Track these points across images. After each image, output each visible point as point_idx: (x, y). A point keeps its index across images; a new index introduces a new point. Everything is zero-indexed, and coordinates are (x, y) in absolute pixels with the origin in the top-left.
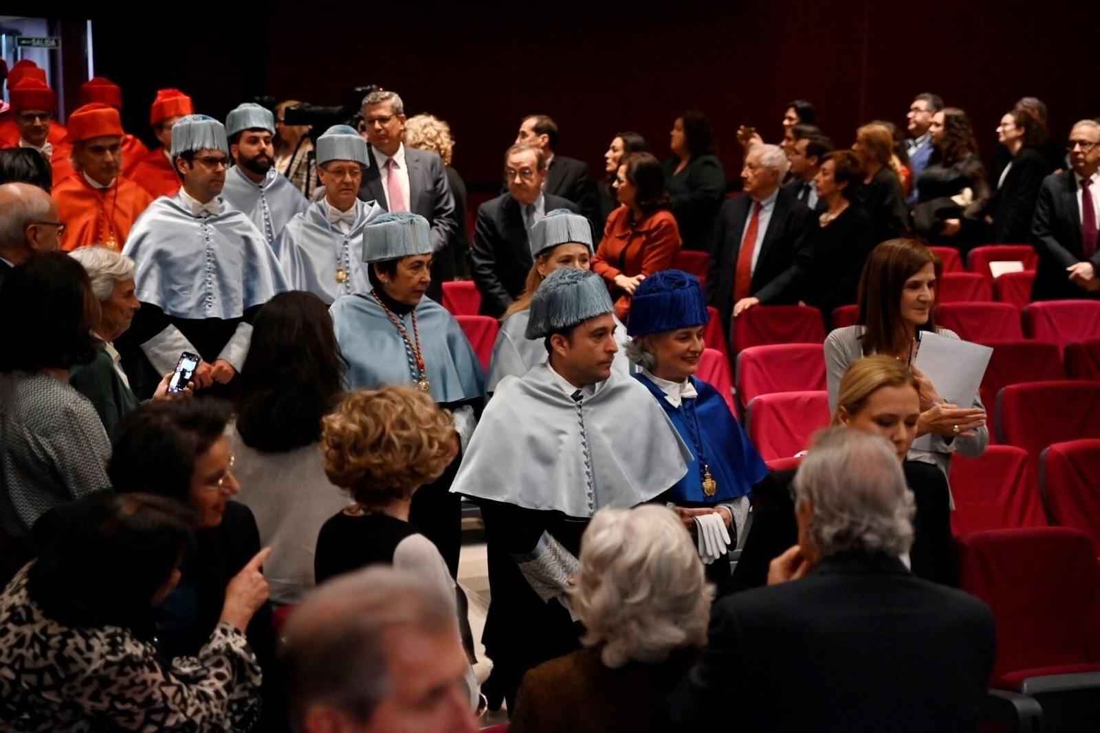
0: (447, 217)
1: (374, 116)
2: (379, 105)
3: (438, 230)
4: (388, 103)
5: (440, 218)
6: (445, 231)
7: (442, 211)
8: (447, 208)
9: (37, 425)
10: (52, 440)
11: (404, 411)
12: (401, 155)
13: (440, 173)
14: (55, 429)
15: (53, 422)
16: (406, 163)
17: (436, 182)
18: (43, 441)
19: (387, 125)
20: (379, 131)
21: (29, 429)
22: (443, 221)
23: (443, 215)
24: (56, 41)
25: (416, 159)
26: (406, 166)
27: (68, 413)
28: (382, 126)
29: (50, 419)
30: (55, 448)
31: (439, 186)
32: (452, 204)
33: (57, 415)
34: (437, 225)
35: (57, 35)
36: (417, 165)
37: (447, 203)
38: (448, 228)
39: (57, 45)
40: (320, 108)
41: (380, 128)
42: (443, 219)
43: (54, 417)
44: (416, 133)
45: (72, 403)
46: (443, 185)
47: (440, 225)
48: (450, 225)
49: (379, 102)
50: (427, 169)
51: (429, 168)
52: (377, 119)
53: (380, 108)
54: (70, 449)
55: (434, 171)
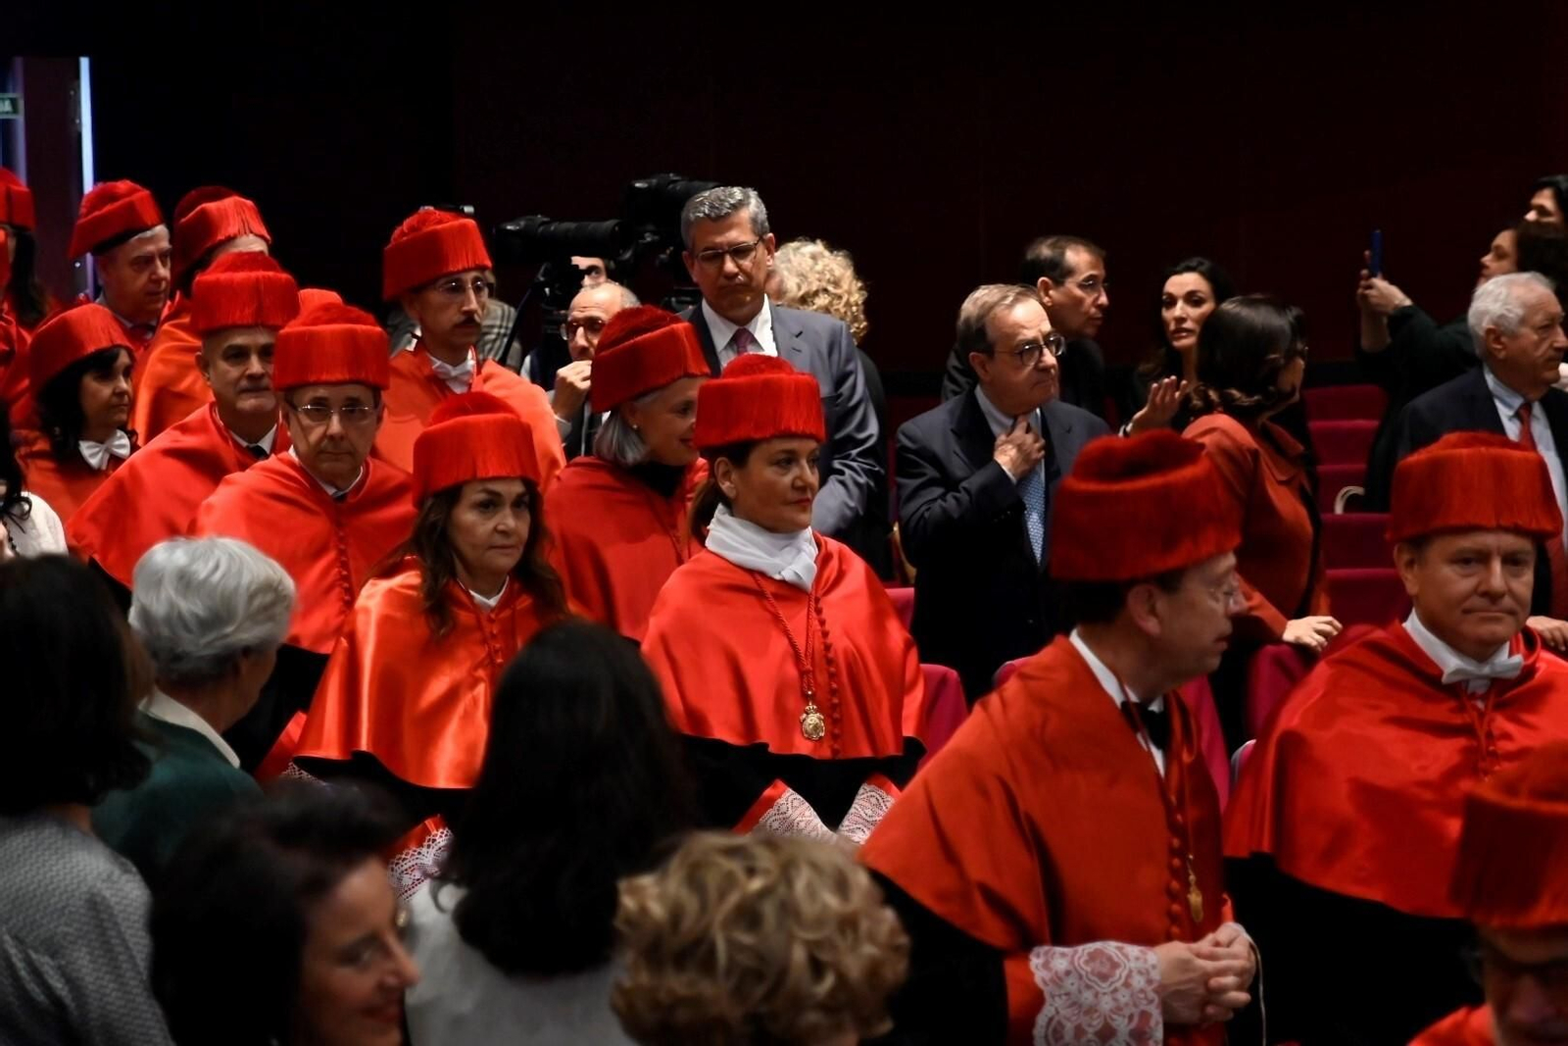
0: (860, 454)
1: (721, 245)
2: (729, 221)
3: (843, 483)
4: (745, 214)
5: (847, 457)
6: (857, 484)
7: (852, 441)
8: (862, 436)
9: (32, 930)
10: (63, 963)
11: (765, 893)
12: (766, 321)
13: (848, 361)
14: (69, 938)
15: (66, 925)
16: (775, 339)
17: (840, 381)
18: (45, 963)
19: (746, 263)
20: (733, 276)
21: (15, 938)
22: (854, 464)
23: (854, 452)
24: (14, 102)
25: (797, 332)
26: (774, 345)
27: (95, 905)
28: (738, 266)
29: (59, 917)
30: (69, 981)
31: (845, 388)
32: (873, 428)
33: (73, 909)
34: (842, 473)
35: (14, 91)
36: (798, 343)
37: (862, 425)
38: (862, 480)
39: (15, 110)
40: (571, 225)
41: (736, 270)
42: (854, 460)
43: (66, 912)
44: (803, 276)
45: (103, 881)
46: (854, 387)
47: (847, 471)
48: (868, 473)
49: (727, 214)
50: (819, 352)
51: (824, 349)
52: (727, 252)
53: (730, 227)
54: (98, 982)
55: (835, 356)
